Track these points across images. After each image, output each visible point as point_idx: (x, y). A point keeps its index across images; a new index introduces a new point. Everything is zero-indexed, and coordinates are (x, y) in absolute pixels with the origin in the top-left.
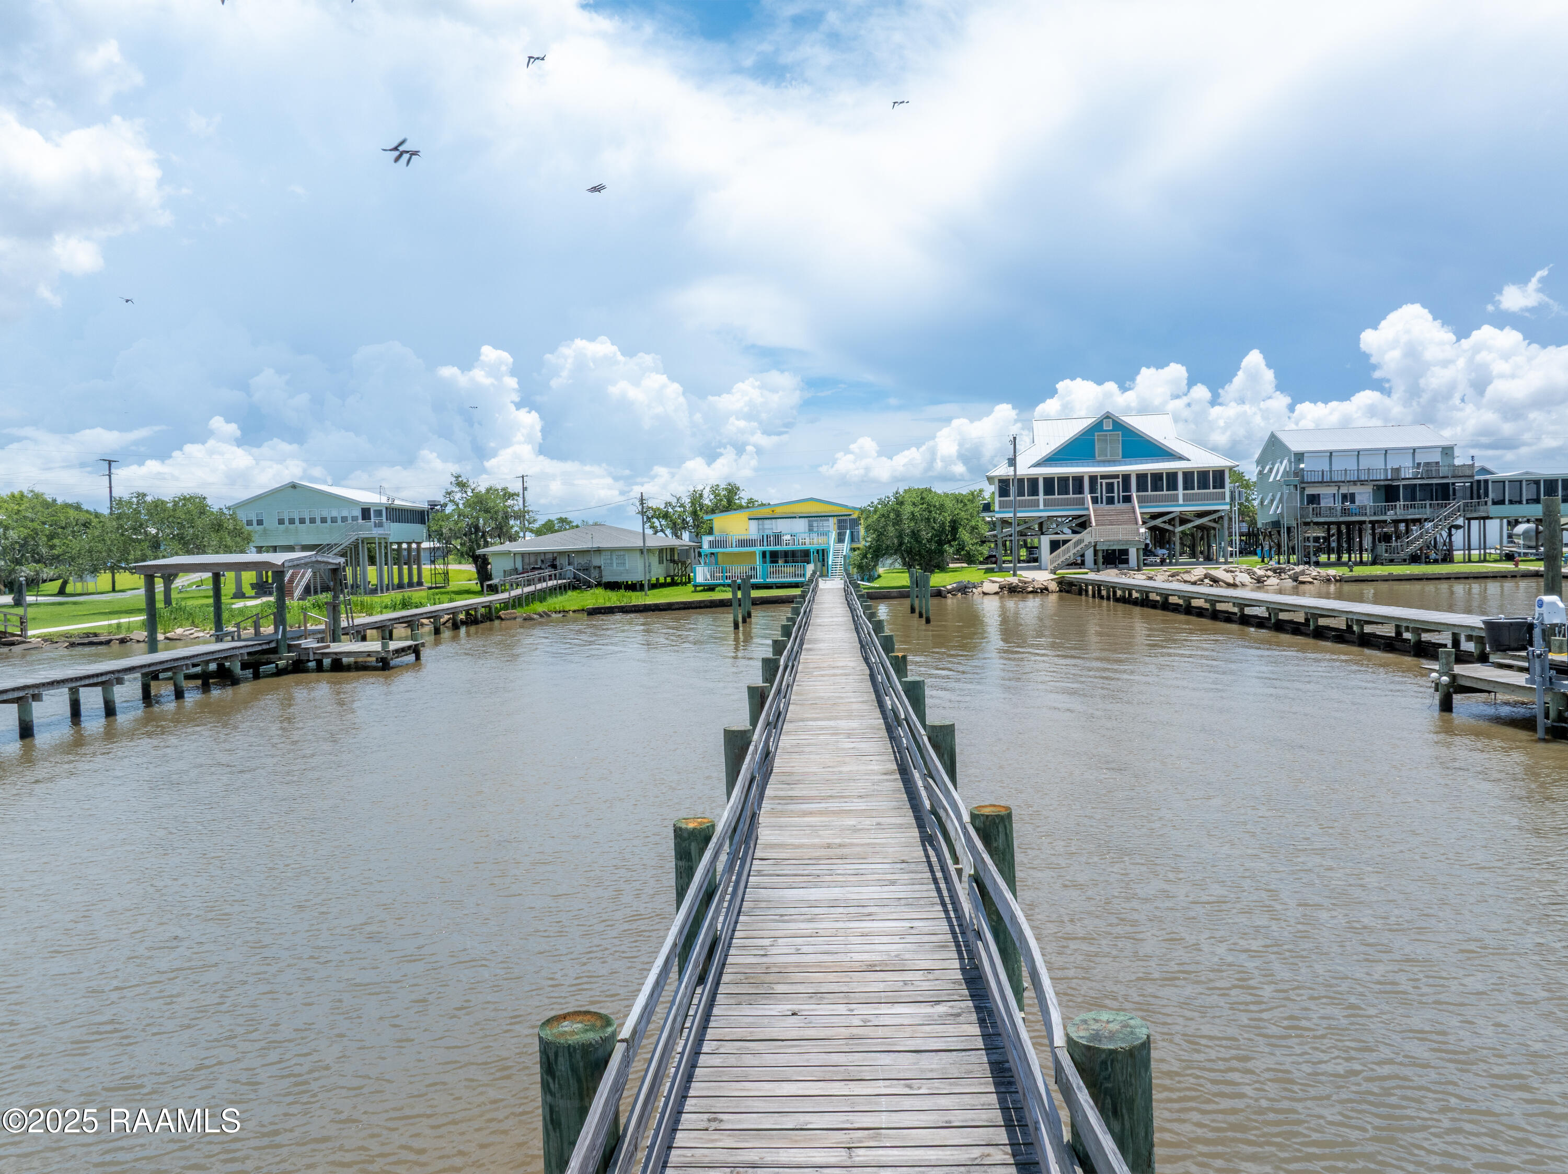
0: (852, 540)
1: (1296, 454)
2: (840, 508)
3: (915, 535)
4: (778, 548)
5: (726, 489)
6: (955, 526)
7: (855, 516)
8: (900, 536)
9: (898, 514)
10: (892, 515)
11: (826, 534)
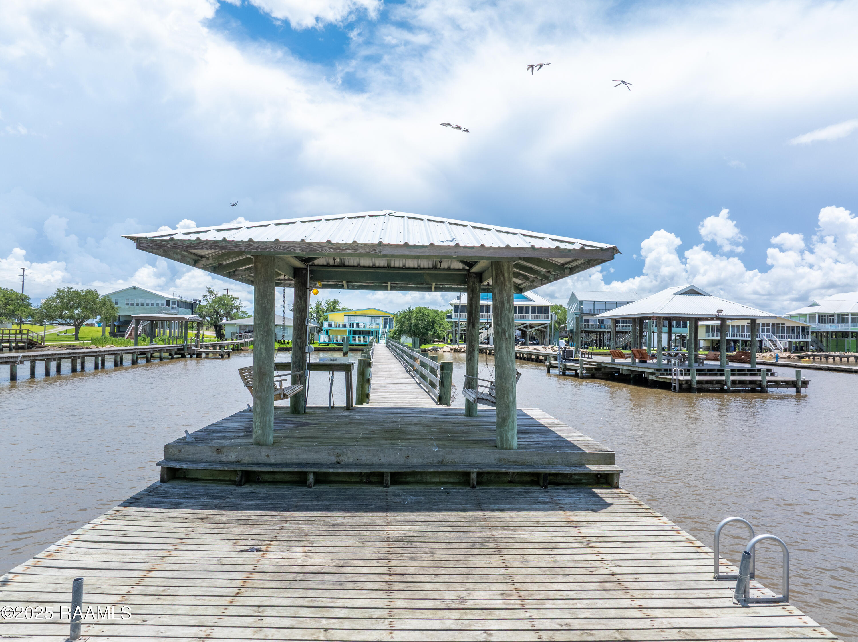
0: (390, 327)
1: (580, 302)
2: (384, 313)
3: (416, 326)
4: (357, 329)
5: (333, 302)
6: (433, 322)
7: (391, 317)
8: (410, 326)
9: (410, 317)
10: (407, 317)
11: (379, 324)
